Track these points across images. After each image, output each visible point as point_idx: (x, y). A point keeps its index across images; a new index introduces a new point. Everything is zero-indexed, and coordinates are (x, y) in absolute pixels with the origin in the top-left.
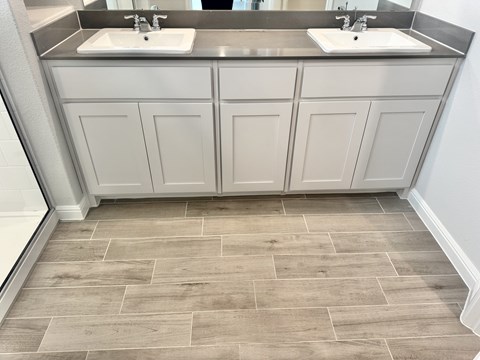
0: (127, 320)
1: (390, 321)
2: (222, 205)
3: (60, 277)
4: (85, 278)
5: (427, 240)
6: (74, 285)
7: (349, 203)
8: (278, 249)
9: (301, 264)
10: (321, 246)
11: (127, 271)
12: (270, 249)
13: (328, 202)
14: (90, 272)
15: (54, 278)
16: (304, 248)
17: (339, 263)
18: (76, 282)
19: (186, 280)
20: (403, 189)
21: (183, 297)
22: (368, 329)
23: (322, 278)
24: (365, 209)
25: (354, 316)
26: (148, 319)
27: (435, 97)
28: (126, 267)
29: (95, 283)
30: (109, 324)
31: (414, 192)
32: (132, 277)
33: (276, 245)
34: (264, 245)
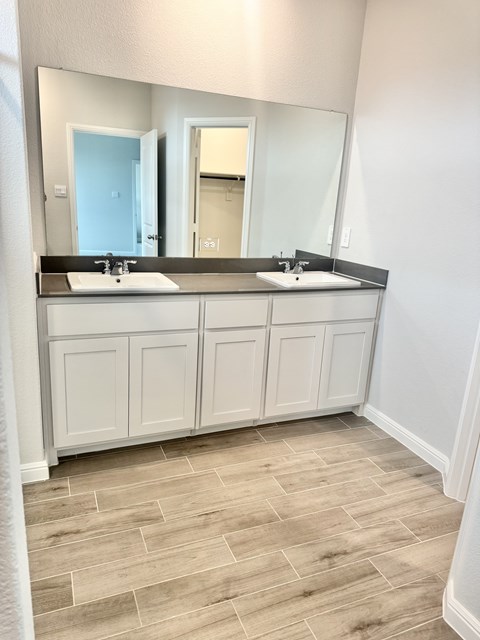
0: (160, 555)
1: (395, 506)
2: (200, 443)
3: (56, 536)
4: (88, 530)
5: (393, 445)
6: (77, 539)
7: (317, 425)
8: (275, 471)
9: (302, 479)
10: (312, 462)
11: (132, 515)
12: (268, 472)
13: (299, 426)
14: (89, 525)
15: (48, 538)
16: (298, 466)
17: (333, 472)
18: (78, 536)
19: (200, 511)
20: (358, 406)
21: (205, 525)
22: (383, 514)
23: (324, 486)
24: (333, 428)
25: (367, 508)
26: (181, 550)
27: (370, 319)
28: (129, 512)
29: (102, 533)
30: (142, 564)
31: (368, 407)
32: (141, 520)
33: (271, 468)
34: (259, 469)
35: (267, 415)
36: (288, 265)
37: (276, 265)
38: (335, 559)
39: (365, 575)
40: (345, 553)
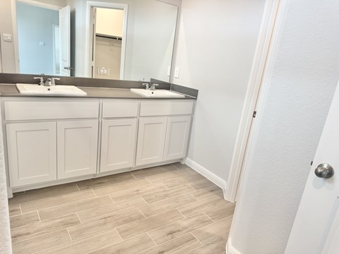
0: (79, 242)
1: (202, 206)
2: (99, 182)
4: (35, 232)
5: (200, 177)
6: (28, 238)
7: (163, 169)
8: (142, 193)
9: (156, 196)
10: (160, 187)
12: (137, 194)
13: (154, 170)
14: (35, 229)
16: (153, 190)
17: (171, 191)
18: (29, 236)
19: (101, 217)
20: (182, 159)
21: (105, 224)
22: (196, 211)
23: (167, 198)
24: (171, 170)
25: (188, 208)
28: (59, 220)
29: (43, 233)
30: (69, 247)
31: (188, 159)
32: (67, 224)
33: (139, 192)
34: (134, 193)
35: (137, 165)
36: (147, 85)
37: (141, 85)
38: (174, 234)
39: (189, 241)
40: (179, 231)
